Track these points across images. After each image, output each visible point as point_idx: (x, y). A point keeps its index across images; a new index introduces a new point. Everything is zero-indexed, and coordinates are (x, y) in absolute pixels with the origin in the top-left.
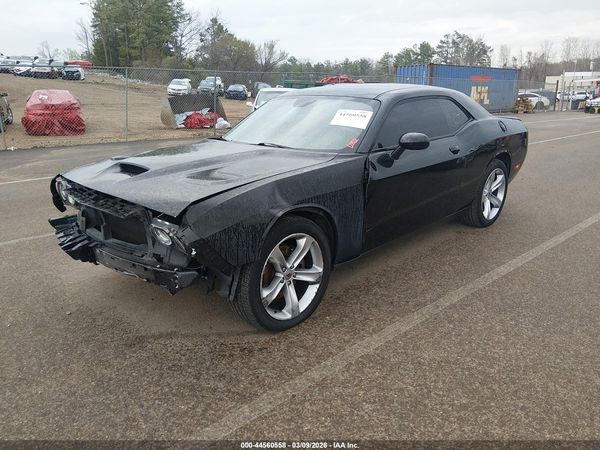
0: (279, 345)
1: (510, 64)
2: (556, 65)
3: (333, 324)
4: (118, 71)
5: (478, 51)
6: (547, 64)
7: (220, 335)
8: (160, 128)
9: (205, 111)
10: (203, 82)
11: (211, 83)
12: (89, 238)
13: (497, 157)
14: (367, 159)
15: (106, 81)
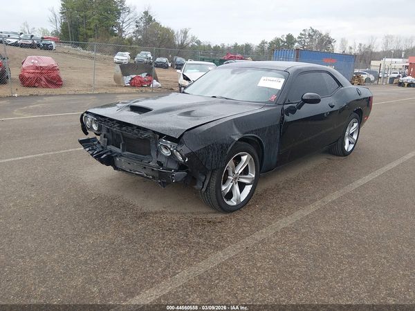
0: (231, 221)
1: (347, 51)
2: (378, 53)
3: (261, 210)
4: (78, 45)
5: (326, 41)
6: (372, 53)
7: (193, 213)
8: (113, 86)
9: (144, 75)
10: (139, 55)
11: (144, 55)
12: (111, 151)
13: (355, 112)
14: (283, 108)
15: (71, 52)
